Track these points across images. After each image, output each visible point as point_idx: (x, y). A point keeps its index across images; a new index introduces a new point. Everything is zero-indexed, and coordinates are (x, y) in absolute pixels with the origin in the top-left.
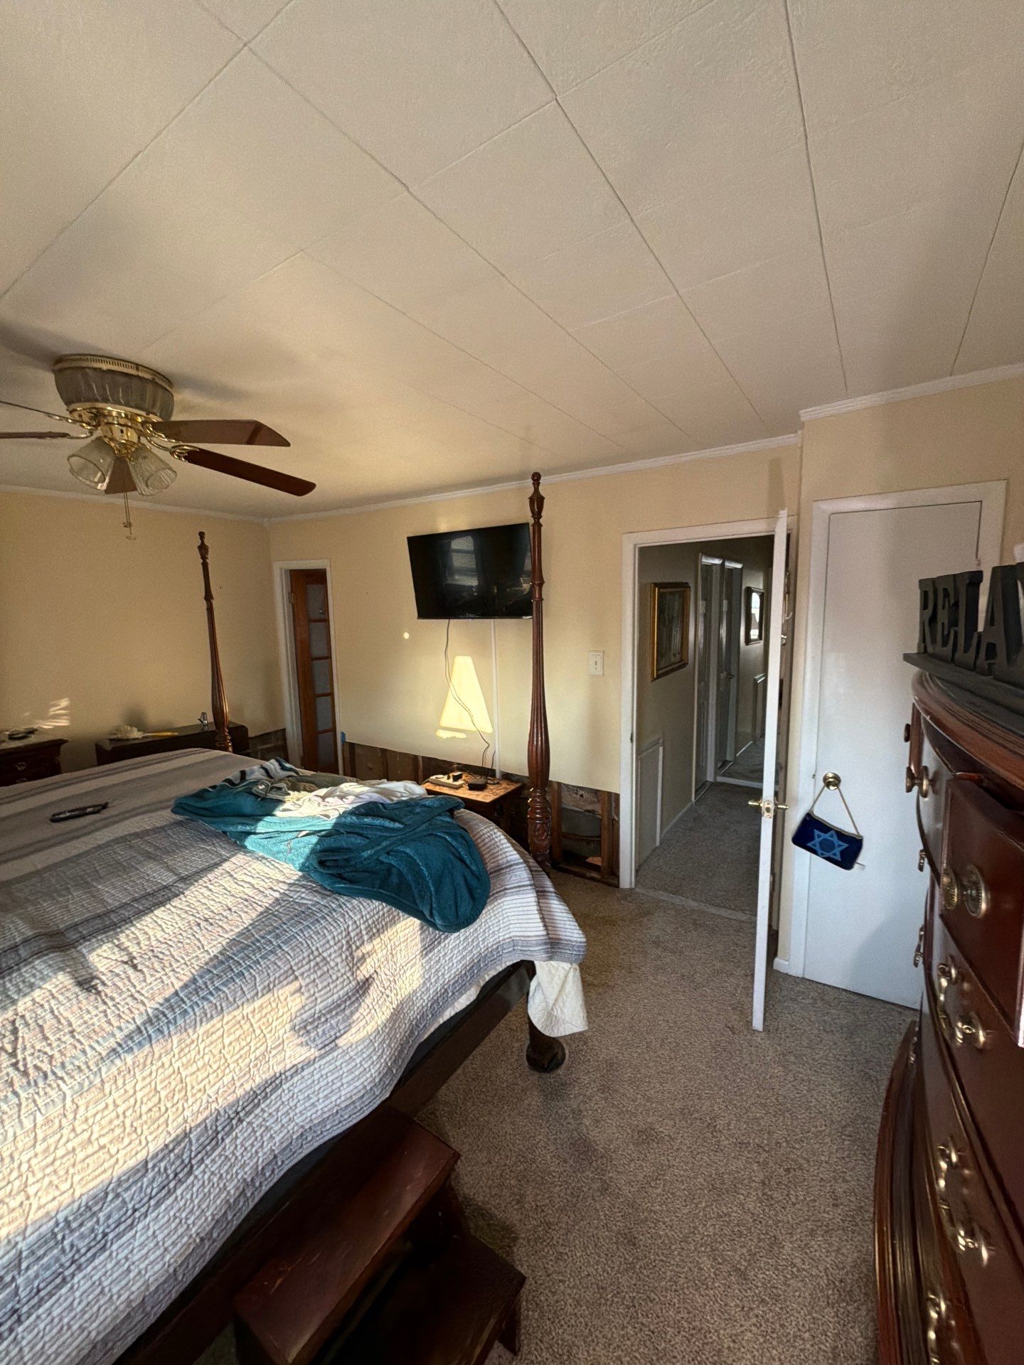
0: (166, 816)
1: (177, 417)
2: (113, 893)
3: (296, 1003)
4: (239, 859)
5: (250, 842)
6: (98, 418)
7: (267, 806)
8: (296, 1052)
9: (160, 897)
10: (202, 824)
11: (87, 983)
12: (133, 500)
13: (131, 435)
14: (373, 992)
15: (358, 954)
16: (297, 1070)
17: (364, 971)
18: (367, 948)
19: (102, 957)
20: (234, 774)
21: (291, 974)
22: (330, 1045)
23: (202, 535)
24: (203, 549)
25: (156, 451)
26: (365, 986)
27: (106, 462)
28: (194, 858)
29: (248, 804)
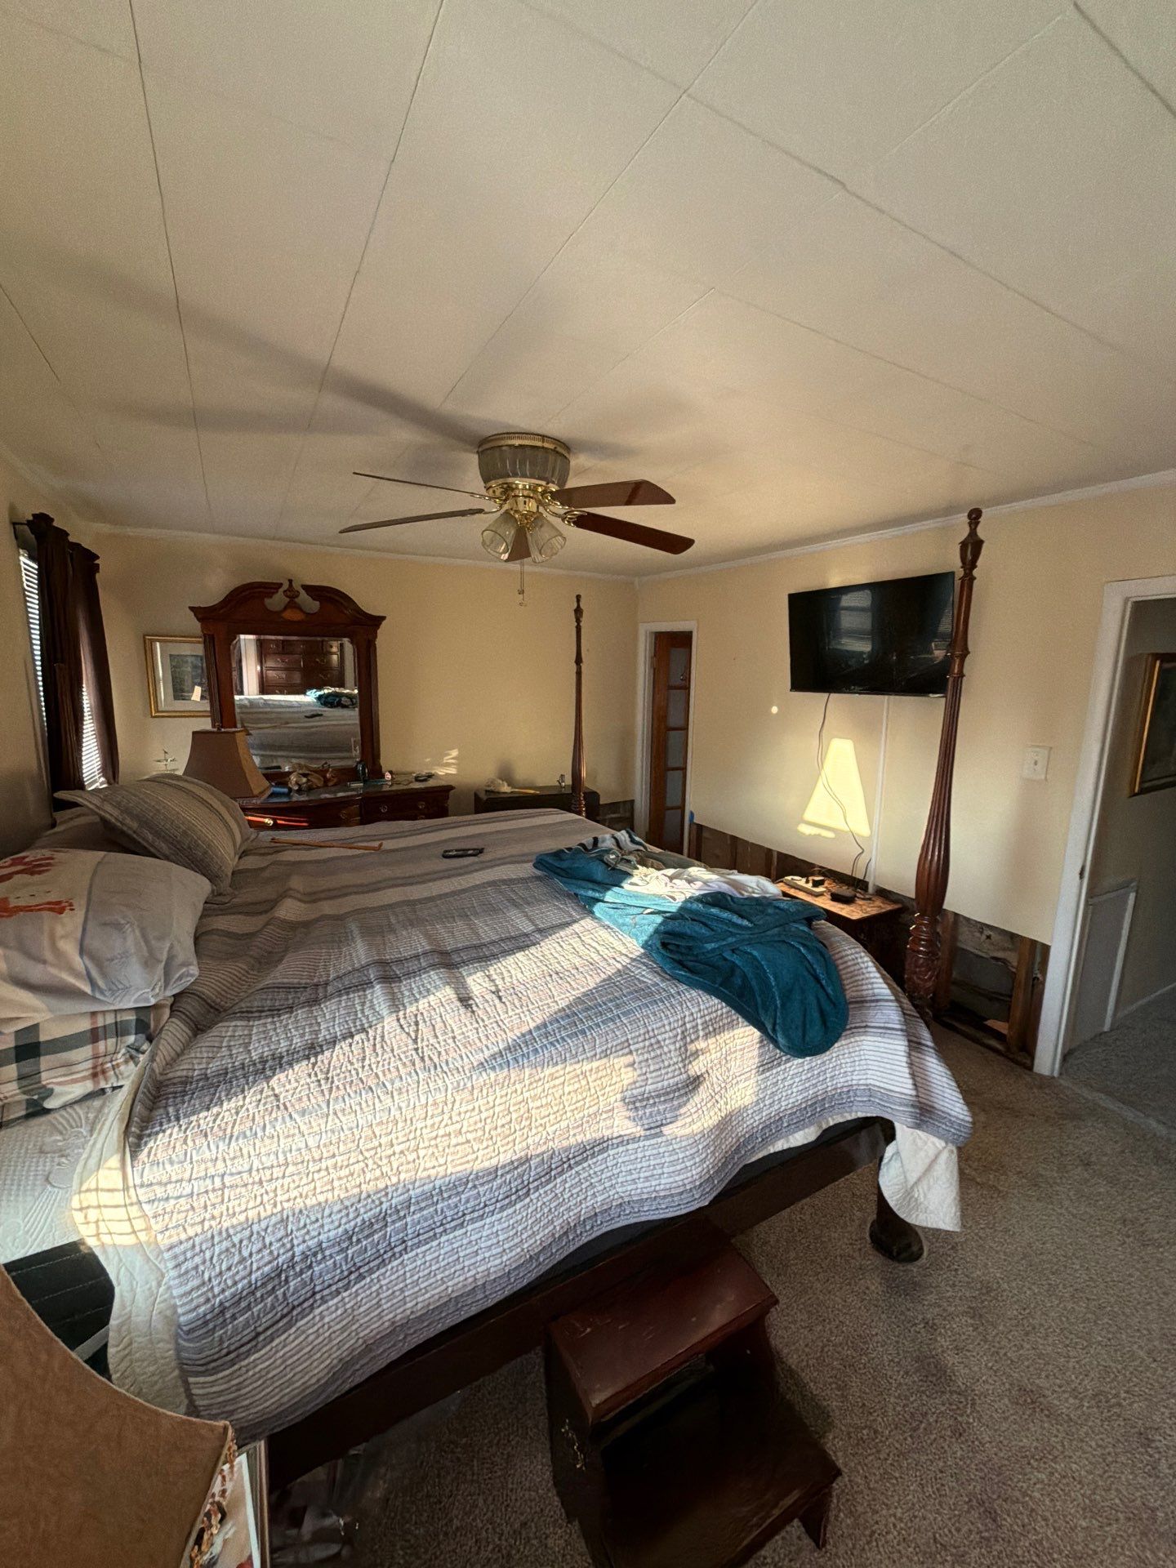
0: (528, 869)
1: (571, 483)
2: (487, 930)
3: (629, 1076)
4: (587, 923)
5: (598, 909)
6: (508, 491)
7: (616, 877)
8: (622, 1124)
9: (520, 943)
10: (558, 882)
11: (465, 1000)
12: (528, 566)
13: (532, 505)
14: (703, 1093)
15: (692, 1048)
16: (623, 1141)
17: (696, 1068)
18: (701, 1044)
19: (476, 982)
20: (587, 840)
21: (626, 1047)
22: (655, 1129)
23: (578, 598)
24: (578, 612)
25: (551, 519)
26: (695, 1083)
27: (510, 533)
28: (550, 912)
29: (599, 872)
